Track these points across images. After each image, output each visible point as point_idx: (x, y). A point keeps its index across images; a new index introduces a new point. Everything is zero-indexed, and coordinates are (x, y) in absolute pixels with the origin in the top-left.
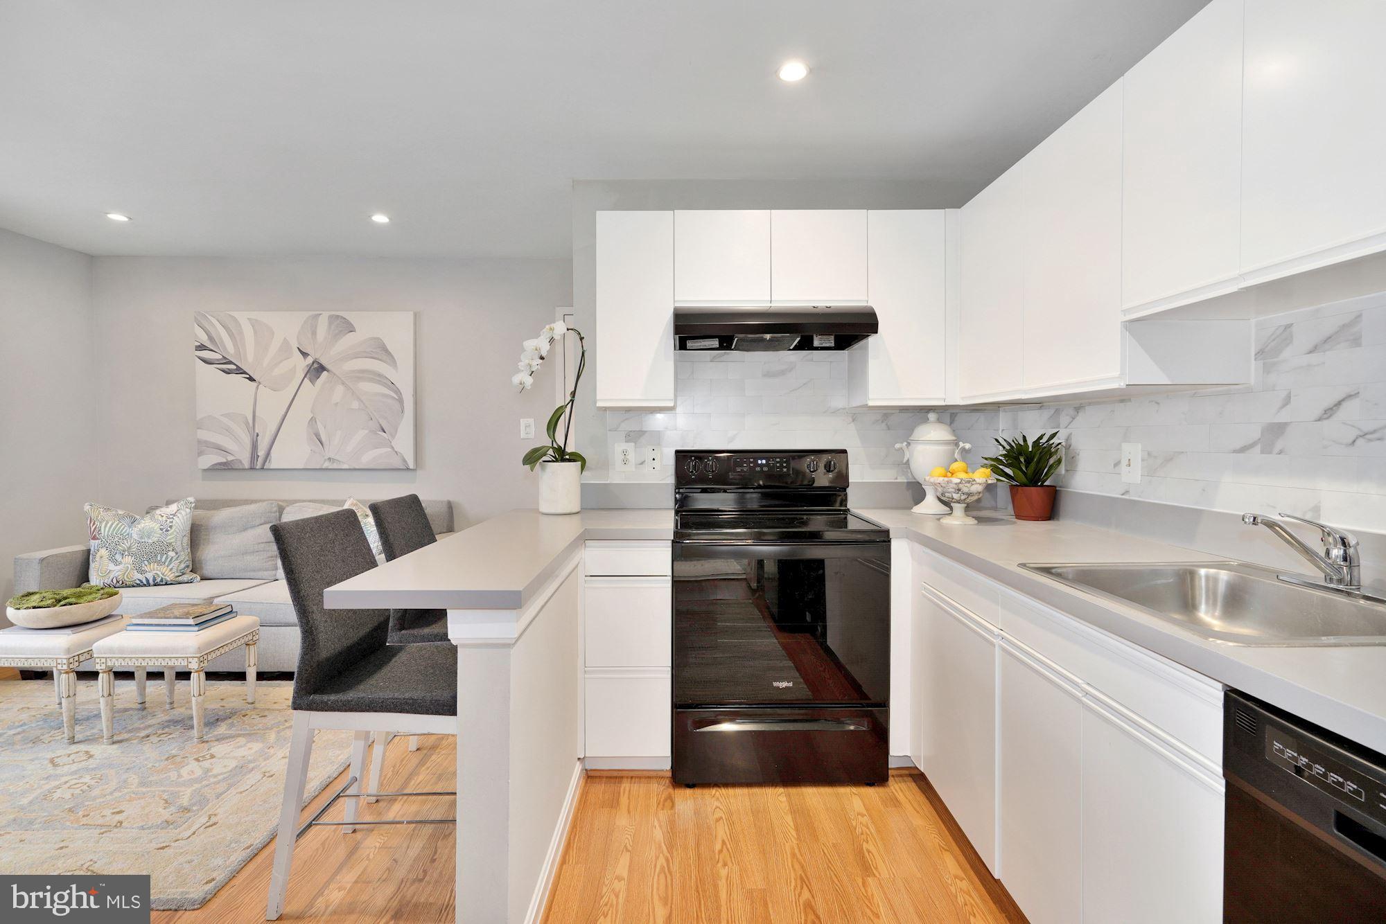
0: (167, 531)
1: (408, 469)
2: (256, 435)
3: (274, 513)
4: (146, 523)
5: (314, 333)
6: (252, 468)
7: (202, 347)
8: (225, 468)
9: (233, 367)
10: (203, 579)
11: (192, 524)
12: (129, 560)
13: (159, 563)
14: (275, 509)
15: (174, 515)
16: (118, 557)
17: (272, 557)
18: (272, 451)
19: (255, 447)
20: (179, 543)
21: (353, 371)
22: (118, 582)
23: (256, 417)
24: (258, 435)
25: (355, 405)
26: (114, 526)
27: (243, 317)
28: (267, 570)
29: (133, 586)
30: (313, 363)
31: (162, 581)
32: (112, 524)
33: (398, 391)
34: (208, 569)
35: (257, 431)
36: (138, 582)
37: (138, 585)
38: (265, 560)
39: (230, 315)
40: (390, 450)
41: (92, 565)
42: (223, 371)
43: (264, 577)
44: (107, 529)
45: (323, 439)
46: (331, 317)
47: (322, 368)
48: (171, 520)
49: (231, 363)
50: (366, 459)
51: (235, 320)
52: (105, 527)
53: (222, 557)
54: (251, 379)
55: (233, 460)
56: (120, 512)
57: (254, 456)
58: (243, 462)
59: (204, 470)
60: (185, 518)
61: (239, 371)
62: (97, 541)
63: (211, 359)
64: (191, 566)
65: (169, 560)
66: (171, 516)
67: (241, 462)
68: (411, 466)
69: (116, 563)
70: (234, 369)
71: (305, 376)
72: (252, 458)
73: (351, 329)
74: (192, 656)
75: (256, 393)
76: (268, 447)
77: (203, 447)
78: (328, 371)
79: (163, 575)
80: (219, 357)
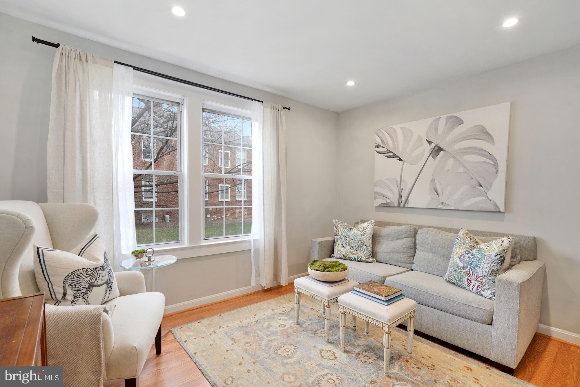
0: (363, 236)
1: (499, 212)
2: (401, 189)
3: (412, 232)
4: (355, 231)
5: (436, 129)
6: (399, 207)
7: (378, 146)
8: (386, 206)
9: (392, 154)
10: (377, 262)
11: (373, 233)
12: (348, 247)
13: (360, 251)
14: (412, 230)
15: (366, 228)
16: (345, 245)
17: (410, 256)
18: (409, 198)
19: (400, 195)
20: (368, 242)
21: (461, 149)
22: (344, 257)
23: (402, 180)
24: (402, 189)
25: (461, 170)
26: (343, 231)
27: (397, 128)
28: (407, 263)
29: (350, 260)
30: (435, 147)
31: (360, 260)
32: (343, 230)
33: (494, 160)
34: (380, 257)
35: (402, 187)
36: (351, 258)
37: (351, 260)
38: (406, 258)
39: (391, 128)
40: (484, 198)
41: (335, 247)
42: (387, 157)
43: (406, 267)
44: (341, 232)
45: (439, 191)
46: (447, 118)
47: (440, 149)
48: (365, 230)
49: (391, 152)
50: (467, 204)
51: (394, 129)
52: (340, 230)
53: (386, 252)
54: (400, 160)
55: (390, 202)
56: (346, 224)
57: (400, 200)
58: (395, 203)
59: (376, 206)
60: (371, 230)
61: (395, 156)
62: (337, 237)
63: (382, 152)
64: (372, 254)
65: (364, 250)
66: (365, 229)
67: (393, 203)
68: (502, 209)
69: (344, 248)
70: (392, 155)
71: (430, 155)
72: (399, 201)
73: (460, 122)
74: (385, 323)
75: (402, 168)
76: (408, 195)
77: (377, 195)
78: (444, 150)
79: (361, 257)
80: (385, 150)
